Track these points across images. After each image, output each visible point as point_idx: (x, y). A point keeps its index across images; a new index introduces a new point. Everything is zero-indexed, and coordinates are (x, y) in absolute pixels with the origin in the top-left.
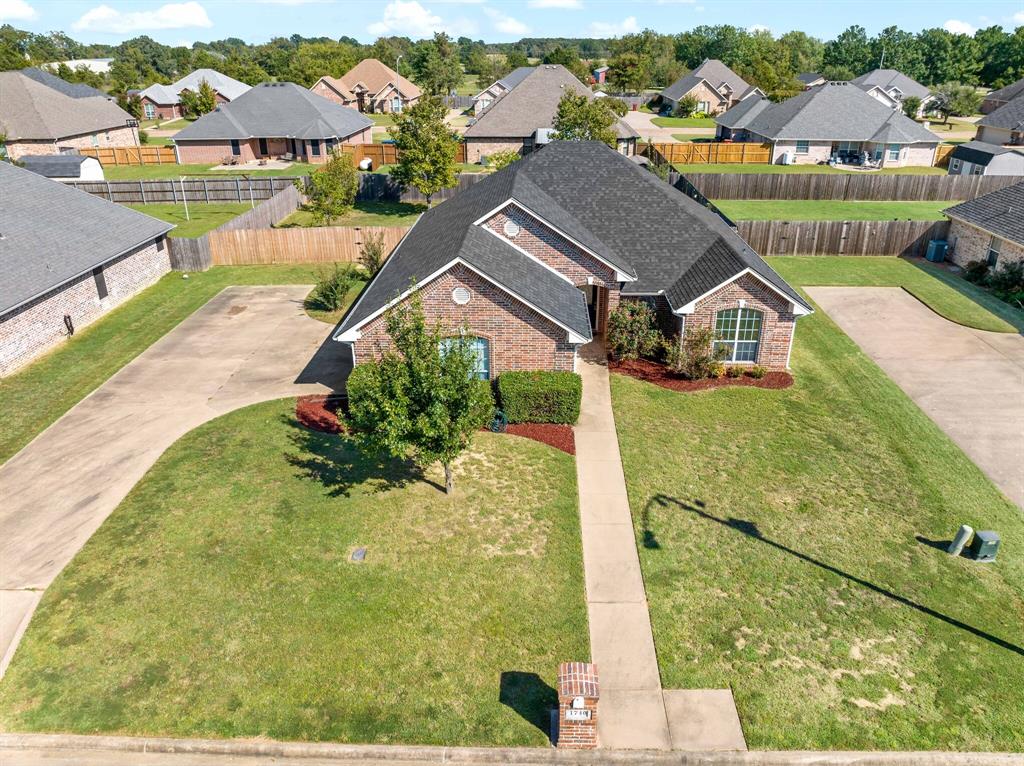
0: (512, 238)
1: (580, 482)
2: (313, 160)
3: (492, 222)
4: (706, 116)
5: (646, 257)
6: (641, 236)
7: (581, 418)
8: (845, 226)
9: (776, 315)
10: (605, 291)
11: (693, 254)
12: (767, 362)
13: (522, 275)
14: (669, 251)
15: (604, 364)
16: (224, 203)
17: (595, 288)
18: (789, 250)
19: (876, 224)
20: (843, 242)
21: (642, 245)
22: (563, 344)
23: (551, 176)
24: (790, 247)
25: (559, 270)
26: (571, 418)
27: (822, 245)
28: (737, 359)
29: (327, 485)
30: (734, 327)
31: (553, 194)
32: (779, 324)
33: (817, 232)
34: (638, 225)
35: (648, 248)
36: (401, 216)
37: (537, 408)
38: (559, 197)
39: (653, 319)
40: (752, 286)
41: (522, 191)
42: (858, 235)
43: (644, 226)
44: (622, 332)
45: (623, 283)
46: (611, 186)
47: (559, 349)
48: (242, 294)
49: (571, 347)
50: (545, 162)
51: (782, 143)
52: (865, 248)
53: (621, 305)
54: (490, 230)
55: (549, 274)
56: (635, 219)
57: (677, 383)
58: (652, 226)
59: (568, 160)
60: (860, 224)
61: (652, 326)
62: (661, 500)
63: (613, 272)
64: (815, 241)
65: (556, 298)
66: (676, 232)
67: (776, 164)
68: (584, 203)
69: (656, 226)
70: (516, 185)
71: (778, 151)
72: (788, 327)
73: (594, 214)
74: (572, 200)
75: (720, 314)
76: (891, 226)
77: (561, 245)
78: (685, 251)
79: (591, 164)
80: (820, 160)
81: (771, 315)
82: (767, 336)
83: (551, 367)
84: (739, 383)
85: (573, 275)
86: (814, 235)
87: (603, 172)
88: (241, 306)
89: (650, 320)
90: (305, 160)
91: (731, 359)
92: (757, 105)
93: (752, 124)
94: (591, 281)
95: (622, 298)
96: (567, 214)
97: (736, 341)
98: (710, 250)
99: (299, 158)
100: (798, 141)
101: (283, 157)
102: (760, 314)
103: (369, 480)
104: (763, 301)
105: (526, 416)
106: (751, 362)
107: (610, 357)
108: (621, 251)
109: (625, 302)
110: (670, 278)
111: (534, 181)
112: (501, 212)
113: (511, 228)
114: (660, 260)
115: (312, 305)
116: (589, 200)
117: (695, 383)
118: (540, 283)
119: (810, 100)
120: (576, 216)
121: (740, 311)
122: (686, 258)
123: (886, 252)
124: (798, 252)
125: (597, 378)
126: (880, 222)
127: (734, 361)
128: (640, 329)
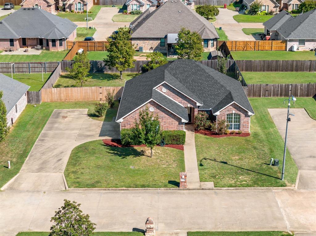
0: (164, 93)
1: (185, 155)
2: (52, 49)
3: (159, 88)
4: (267, 14)
5: (207, 98)
6: (205, 92)
7: (185, 143)
8: (290, 86)
9: (244, 115)
10: (194, 108)
11: (221, 97)
12: (243, 130)
13: (168, 104)
14: (214, 96)
15: (193, 131)
16: (22, 73)
17: (191, 108)
18: (269, 95)
19: (302, 85)
20: (290, 92)
21: (205, 94)
22: (180, 123)
23: (176, 72)
24: (270, 94)
25: (179, 102)
26: (183, 143)
27: (282, 93)
28: (234, 129)
29: (120, 157)
30: (232, 119)
31: (177, 78)
32: (245, 118)
33: (279, 88)
34: (204, 88)
35: (207, 95)
36: (108, 80)
37: (173, 140)
38: (179, 79)
39: (208, 117)
40: (235, 106)
41: (167, 78)
42: (296, 89)
43: (206, 88)
44: (198, 121)
45: (199, 106)
46: (196, 75)
47: (179, 124)
48: (63, 112)
49: (182, 123)
50: (174, 67)
51: (291, 41)
52: (299, 94)
53: (198, 113)
54: (158, 90)
55: (176, 103)
56: (204, 86)
57: (215, 136)
58: (209, 88)
59: (182, 66)
60: (296, 85)
61: (207, 119)
63: (196, 103)
64: (279, 92)
65: (178, 110)
66: (216, 90)
67: (289, 51)
68: (187, 81)
69: (210, 88)
70: (165, 76)
71: (289, 45)
72: (248, 119)
73: (190, 85)
74: (183, 80)
75: (228, 115)
76: (308, 85)
77: (180, 95)
78: (219, 96)
79: (189, 68)
80: (311, 48)
81: (242, 115)
82: (242, 122)
83: (177, 129)
84: (234, 136)
85: (183, 104)
86: (278, 89)
87: (193, 70)
88: (65, 116)
89: (207, 117)
90: (48, 49)
91: (232, 129)
92: (284, 17)
93: (280, 29)
94: (189, 105)
95: (199, 111)
96: (181, 85)
97: (233, 123)
98: (227, 96)
99: (44, 48)
100: (299, 40)
101: (36, 47)
102: (239, 115)
103: (130, 156)
104: (240, 111)
105: (170, 142)
106: (238, 130)
107: (195, 130)
108: (198, 96)
109: (200, 112)
110: (214, 105)
111: (170, 74)
112: (162, 85)
113: (164, 90)
114: (211, 99)
115: (92, 115)
116: (189, 80)
117: (220, 135)
118: (173, 106)
119: (307, 18)
120: (185, 85)
121: (233, 114)
122: (219, 98)
123: (308, 95)
124: (273, 96)
125: (191, 135)
126: (304, 84)
127: (233, 130)
128: (204, 120)
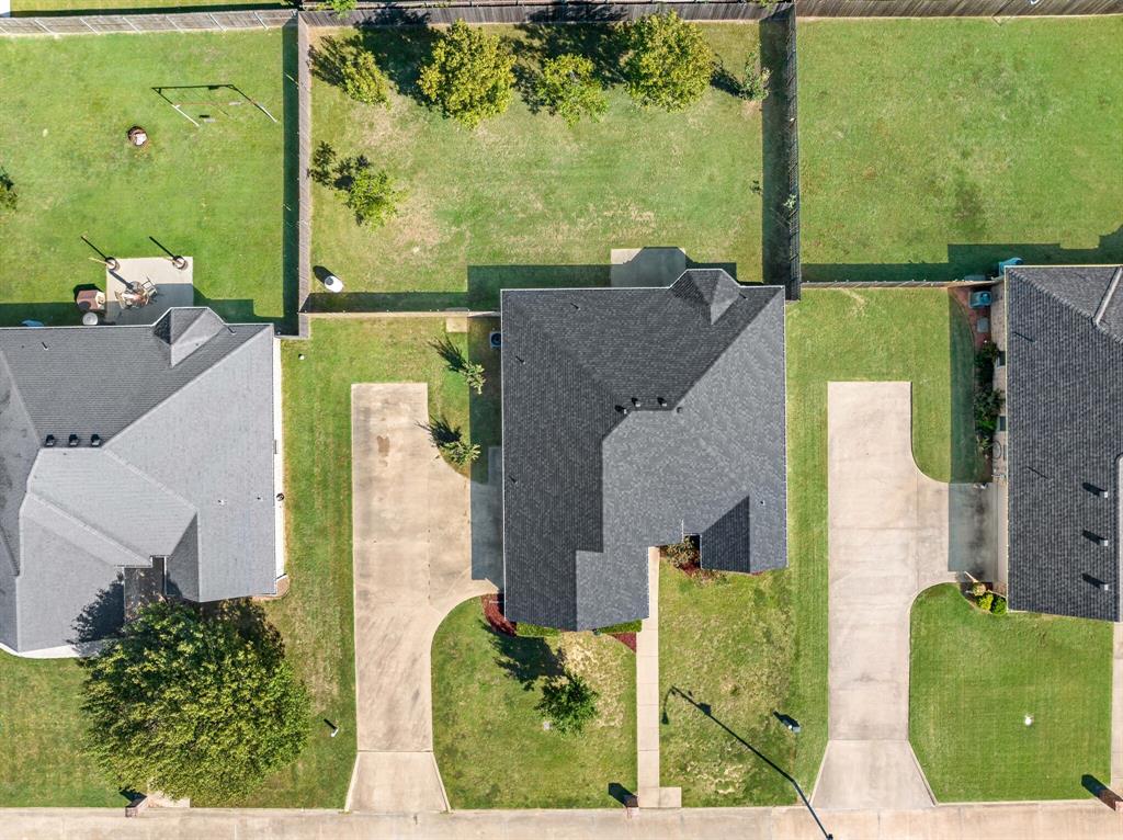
5: (693, 511)
6: (692, 495)
11: (726, 508)
14: (710, 505)
21: (691, 502)
23: (629, 447)
29: (521, 682)
31: (630, 463)
35: (695, 504)
43: (696, 488)
46: (676, 454)
48: (373, 406)
56: (690, 483)
58: (701, 487)
62: (674, 691)
66: (717, 492)
68: (653, 470)
69: (704, 487)
73: (660, 479)
78: (721, 505)
87: (671, 442)
88: (383, 437)
98: (737, 506)
103: (540, 677)
108: (676, 507)
110: (706, 524)
114: (702, 512)
116: (658, 467)
122: (720, 510)
